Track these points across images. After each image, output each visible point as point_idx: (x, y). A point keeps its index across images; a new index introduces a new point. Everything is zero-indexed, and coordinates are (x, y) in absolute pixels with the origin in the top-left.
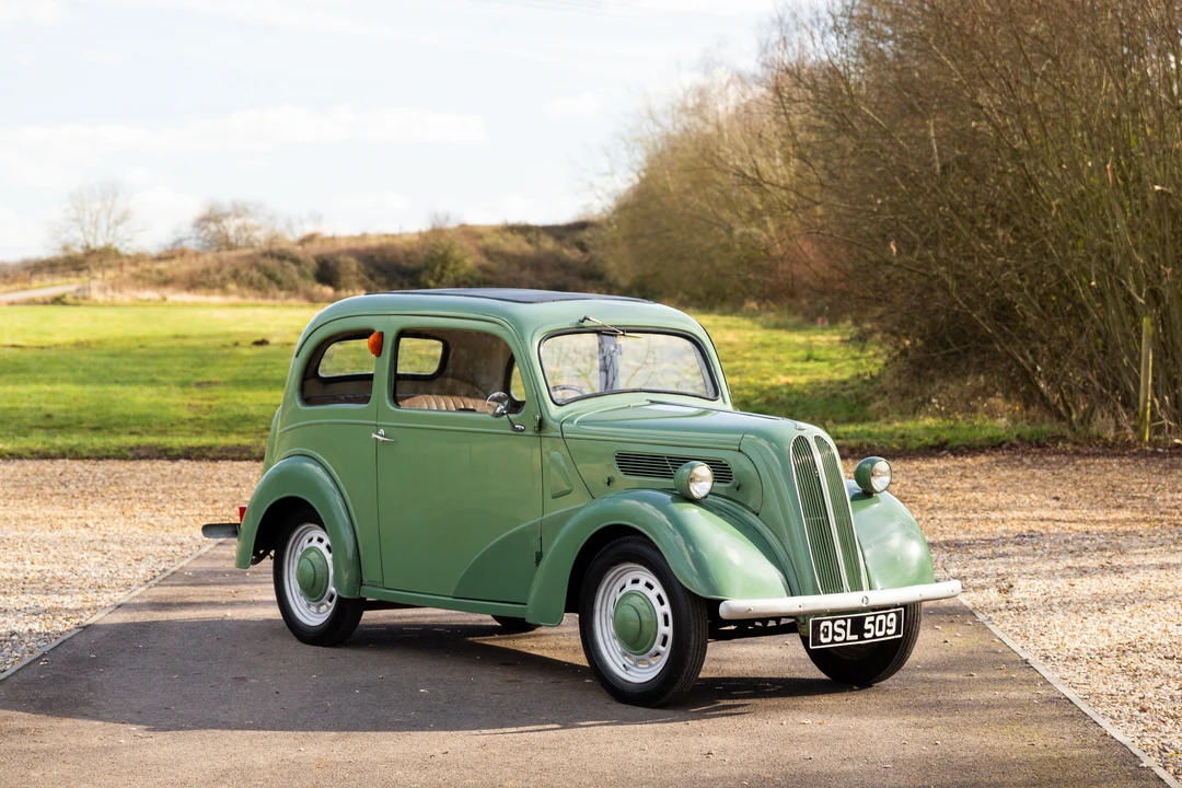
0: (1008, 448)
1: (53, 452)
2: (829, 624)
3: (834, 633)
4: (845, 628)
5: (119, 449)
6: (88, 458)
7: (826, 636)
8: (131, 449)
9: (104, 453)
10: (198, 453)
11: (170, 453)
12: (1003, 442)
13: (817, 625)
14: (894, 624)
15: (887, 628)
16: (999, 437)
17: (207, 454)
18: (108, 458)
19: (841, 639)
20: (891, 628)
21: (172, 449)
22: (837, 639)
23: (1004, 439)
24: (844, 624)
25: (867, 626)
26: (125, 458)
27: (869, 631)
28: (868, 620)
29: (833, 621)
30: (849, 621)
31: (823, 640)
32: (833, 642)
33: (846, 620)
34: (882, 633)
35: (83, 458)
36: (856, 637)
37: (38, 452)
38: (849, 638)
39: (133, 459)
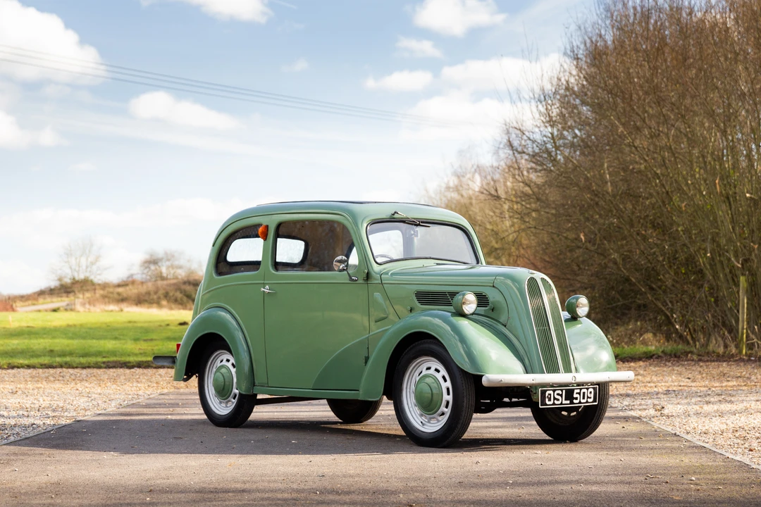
0: (656, 358)
1: (55, 364)
2: (551, 392)
3: (555, 399)
4: (561, 395)
5: (97, 363)
6: (77, 367)
7: (550, 400)
8: (104, 363)
9: (87, 365)
10: (147, 364)
11: (129, 365)
12: (654, 355)
13: (543, 393)
14: (592, 396)
15: (588, 397)
16: (650, 352)
17: (152, 365)
18: (89, 367)
19: (559, 402)
20: (590, 398)
21: (129, 362)
22: (556, 402)
23: (655, 352)
24: (561, 393)
25: (575, 396)
26: (100, 367)
27: (576, 399)
28: (576, 391)
29: (554, 391)
30: (564, 391)
31: (548, 402)
32: (554, 404)
33: (562, 390)
34: (585, 401)
35: (73, 368)
36: (568, 402)
37: (45, 365)
38: (564, 402)
39: (105, 368)
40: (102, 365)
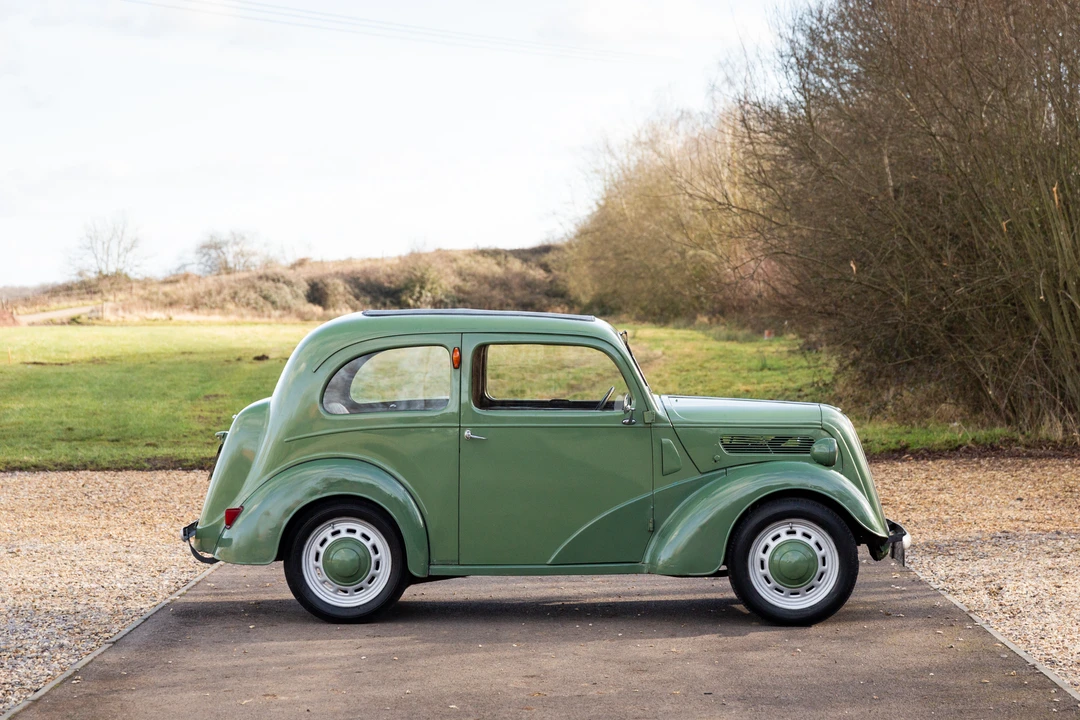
0: (965, 452)
5: (137, 461)
6: (108, 469)
8: (148, 460)
9: (123, 465)
12: (960, 446)
16: (956, 441)
18: (126, 469)
23: (960, 443)
35: (103, 469)
37: (61, 464)
39: (151, 470)
40: (146, 465)
